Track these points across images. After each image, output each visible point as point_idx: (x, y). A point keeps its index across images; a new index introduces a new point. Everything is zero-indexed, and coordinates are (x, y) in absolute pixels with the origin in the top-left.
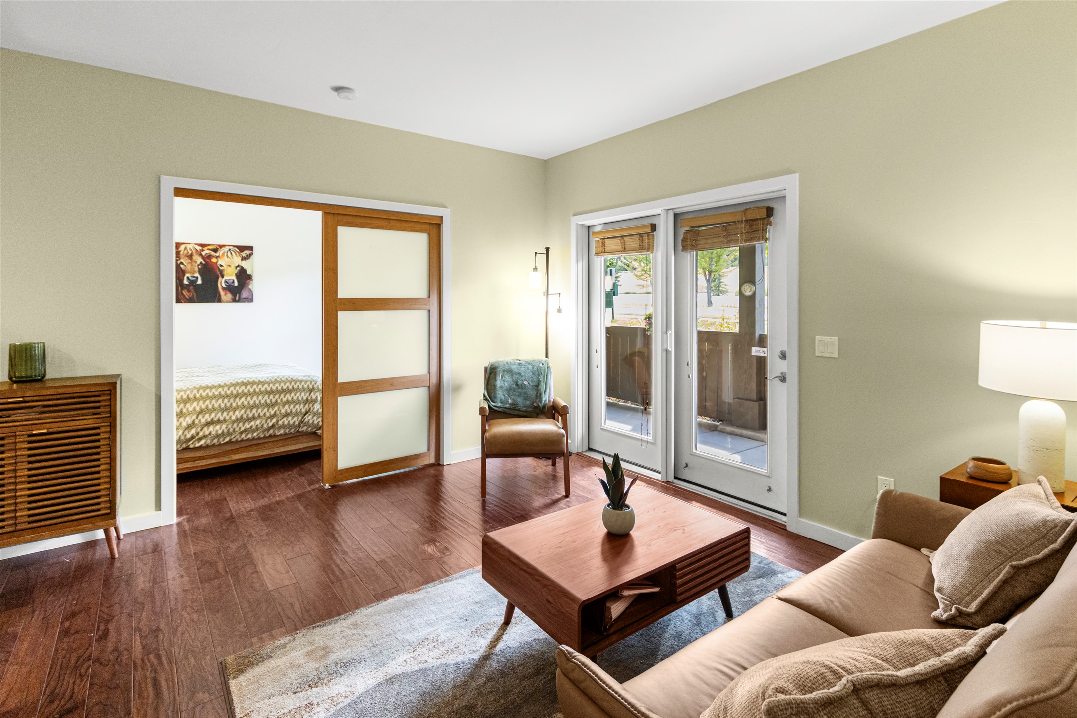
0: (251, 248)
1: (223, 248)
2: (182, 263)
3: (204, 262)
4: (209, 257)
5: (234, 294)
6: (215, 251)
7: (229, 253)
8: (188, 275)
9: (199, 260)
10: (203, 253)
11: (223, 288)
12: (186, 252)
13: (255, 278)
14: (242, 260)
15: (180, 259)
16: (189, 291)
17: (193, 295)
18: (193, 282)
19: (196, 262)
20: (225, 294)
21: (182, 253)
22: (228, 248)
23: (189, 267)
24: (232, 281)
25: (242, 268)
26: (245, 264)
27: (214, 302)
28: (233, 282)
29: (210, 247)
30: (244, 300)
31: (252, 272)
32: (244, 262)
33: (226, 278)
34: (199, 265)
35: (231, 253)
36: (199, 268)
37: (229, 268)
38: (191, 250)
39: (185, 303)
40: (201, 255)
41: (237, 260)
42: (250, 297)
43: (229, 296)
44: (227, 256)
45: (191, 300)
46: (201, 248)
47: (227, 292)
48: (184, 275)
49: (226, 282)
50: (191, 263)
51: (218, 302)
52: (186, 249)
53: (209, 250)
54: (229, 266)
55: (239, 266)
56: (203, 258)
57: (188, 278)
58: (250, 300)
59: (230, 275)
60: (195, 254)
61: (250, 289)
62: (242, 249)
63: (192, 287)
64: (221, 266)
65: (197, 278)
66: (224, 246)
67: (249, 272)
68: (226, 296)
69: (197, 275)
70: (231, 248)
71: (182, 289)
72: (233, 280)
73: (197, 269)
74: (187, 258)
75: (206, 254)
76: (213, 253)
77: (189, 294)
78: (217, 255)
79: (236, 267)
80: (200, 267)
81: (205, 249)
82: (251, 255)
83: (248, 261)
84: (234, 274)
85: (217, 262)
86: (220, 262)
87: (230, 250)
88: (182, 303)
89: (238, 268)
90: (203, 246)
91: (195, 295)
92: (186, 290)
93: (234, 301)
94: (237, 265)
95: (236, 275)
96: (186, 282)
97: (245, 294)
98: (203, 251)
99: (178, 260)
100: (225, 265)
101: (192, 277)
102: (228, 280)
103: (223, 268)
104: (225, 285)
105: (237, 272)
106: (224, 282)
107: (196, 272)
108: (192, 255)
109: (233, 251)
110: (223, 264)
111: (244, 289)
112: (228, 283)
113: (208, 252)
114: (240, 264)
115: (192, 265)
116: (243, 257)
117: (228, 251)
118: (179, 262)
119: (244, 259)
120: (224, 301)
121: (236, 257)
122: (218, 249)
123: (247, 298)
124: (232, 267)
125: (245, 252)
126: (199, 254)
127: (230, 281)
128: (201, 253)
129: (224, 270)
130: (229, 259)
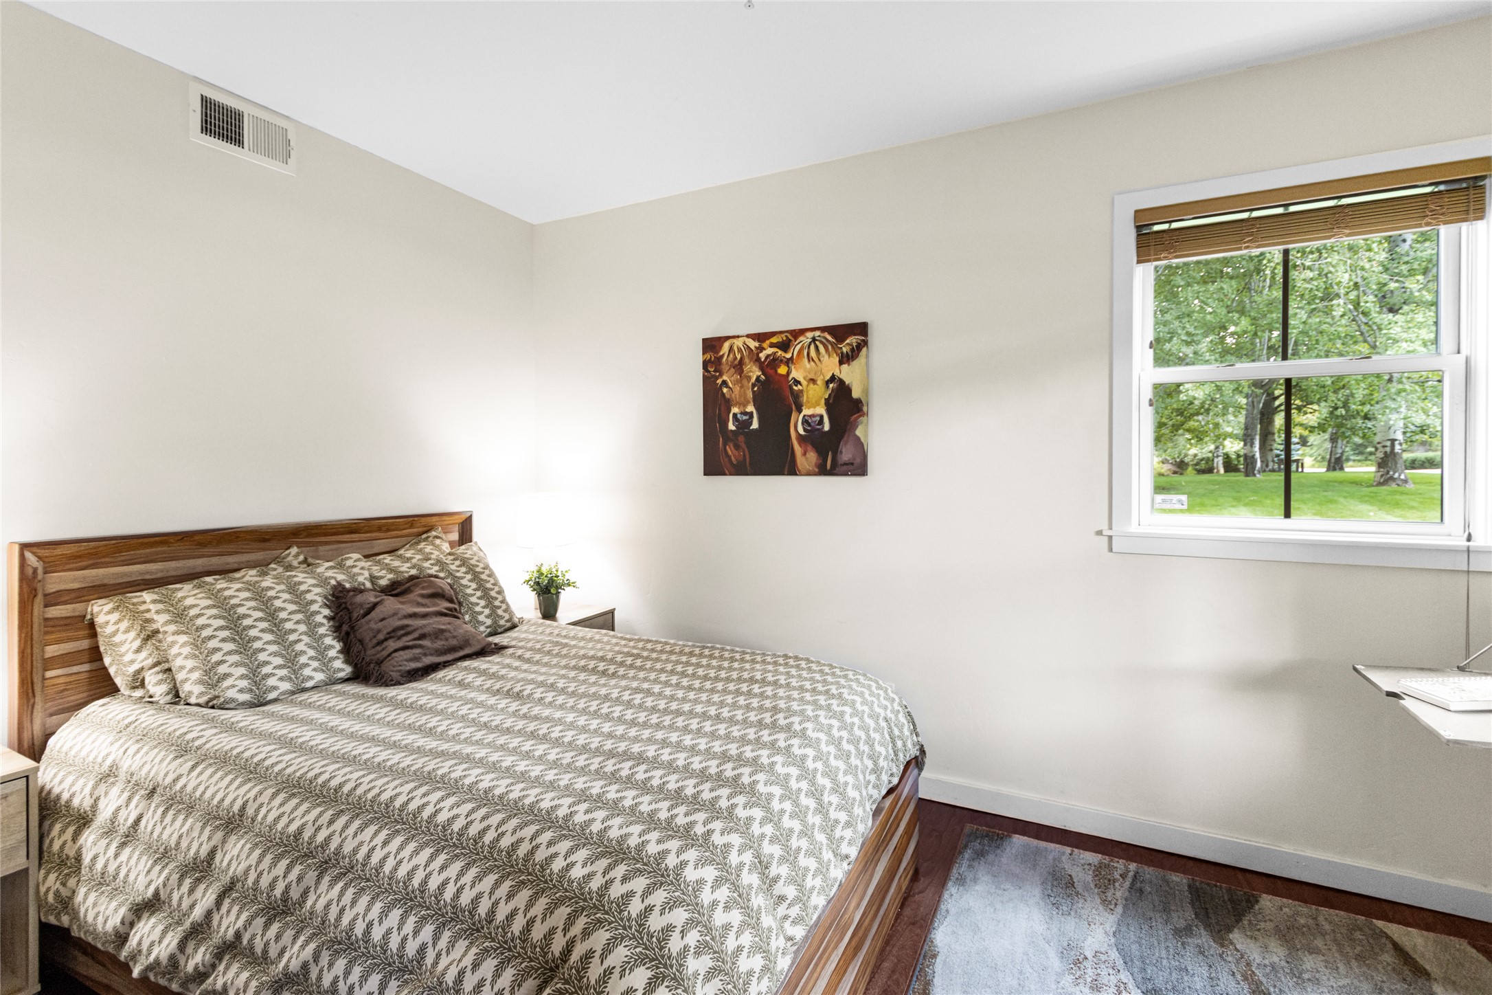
0: (863, 328)
1: (801, 338)
2: (724, 382)
3: (763, 377)
4: (774, 362)
5: (822, 455)
6: (785, 346)
7: (812, 347)
8: (735, 410)
9: (755, 372)
10: (762, 356)
11: (801, 439)
12: (731, 356)
14: (841, 363)
15: (721, 375)
16: (737, 447)
17: (745, 457)
18: (743, 426)
19: (749, 378)
20: (805, 454)
21: (725, 359)
22: (810, 335)
23: (737, 389)
24: (818, 418)
25: (841, 382)
26: (848, 374)
27: (783, 474)
28: (821, 422)
29: (774, 340)
30: (845, 468)
31: (866, 391)
32: (845, 366)
33: (806, 411)
34: (754, 385)
35: (817, 348)
36: (754, 392)
37: (811, 385)
38: (740, 350)
39: (731, 475)
40: (758, 359)
41: (829, 365)
42: (858, 460)
43: (812, 456)
44: (808, 355)
45: (740, 470)
46: (757, 344)
47: (809, 448)
48: (729, 411)
49: (805, 422)
50: (741, 380)
51: (789, 474)
52: (731, 349)
53: (772, 345)
54: (813, 381)
55: (833, 378)
56: (761, 366)
57: (735, 415)
58: (859, 468)
59: (815, 407)
60: (747, 360)
61: (858, 439)
62: (839, 332)
63: (741, 439)
64: (797, 382)
65: (751, 414)
66: (802, 332)
67: (856, 394)
68: (806, 458)
69: (750, 408)
70: (817, 333)
71: (725, 445)
72: (822, 417)
73: (750, 395)
74: (733, 370)
75: (768, 356)
76: (780, 353)
77: (736, 453)
78: (788, 356)
79: (827, 383)
80: (756, 389)
81: (765, 345)
82: (861, 346)
83: (855, 363)
84: (823, 402)
85: (788, 373)
86: (795, 374)
87: (814, 339)
88: (725, 474)
89: (831, 386)
90: (761, 337)
91: (748, 457)
92: (731, 445)
93: (822, 471)
94: (828, 377)
95: (827, 400)
96: (731, 427)
97: (846, 454)
98: (761, 349)
99: (717, 378)
100: (804, 378)
101: (741, 413)
102: (810, 416)
103: (799, 387)
104: (805, 430)
105: (830, 395)
106: (803, 424)
107: (748, 402)
108: (741, 362)
109: (821, 342)
110: (800, 378)
111: (845, 438)
112: (809, 424)
113: (770, 351)
114: (837, 373)
115: (741, 387)
116: (842, 353)
117: (810, 343)
118: (719, 381)
119: (845, 359)
120: (803, 471)
121: (826, 357)
122: (790, 340)
123: (852, 464)
124: (818, 382)
125: (848, 341)
126: (755, 357)
127: (814, 419)
128: (758, 354)
129: (801, 391)
130: (812, 363)
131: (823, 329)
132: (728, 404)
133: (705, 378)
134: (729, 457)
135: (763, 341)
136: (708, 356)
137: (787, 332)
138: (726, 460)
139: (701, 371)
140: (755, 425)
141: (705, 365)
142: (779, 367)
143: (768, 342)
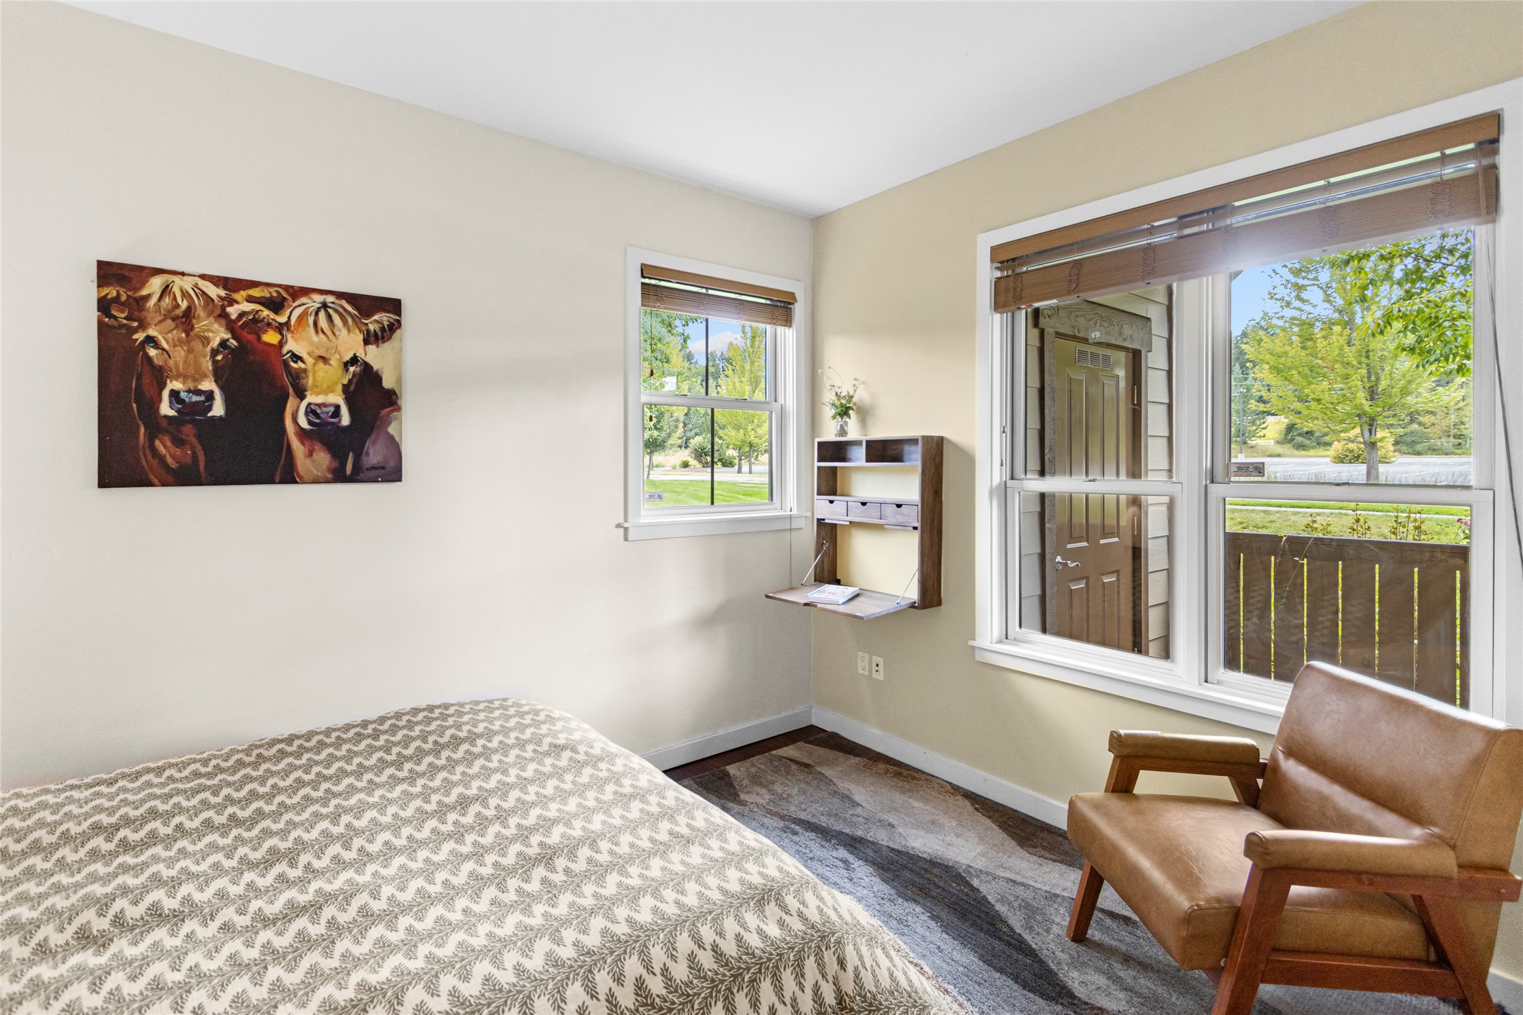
0: (394, 306)
1: (303, 300)
2: (150, 340)
3: (233, 343)
4: (256, 324)
5: (338, 456)
6: (276, 305)
7: (322, 314)
8: (174, 385)
9: (218, 334)
10: (233, 311)
11: (302, 434)
12: (167, 301)
13: (408, 402)
14: (366, 342)
15: (143, 326)
16: (179, 442)
17: (195, 457)
18: (192, 411)
19: (206, 341)
20: (310, 454)
21: (152, 302)
22: (318, 298)
23: (179, 354)
24: (332, 409)
25: (367, 367)
26: (374, 356)
27: (270, 481)
28: (336, 414)
29: (256, 292)
30: (373, 473)
31: (399, 380)
32: (372, 348)
33: (311, 398)
34: (214, 353)
35: (329, 317)
36: (215, 362)
37: (321, 365)
38: (185, 294)
39: (164, 484)
40: (224, 315)
41: (350, 342)
42: (392, 464)
43: (323, 458)
44: (315, 324)
45: (185, 477)
46: (223, 293)
47: (318, 446)
48: (162, 386)
49: (310, 411)
50: (188, 341)
51: (283, 482)
52: (166, 290)
53: (250, 299)
54: (324, 359)
55: (354, 360)
56: (231, 325)
57: (174, 394)
58: (391, 472)
59: (326, 393)
60: (201, 312)
61: (391, 438)
62: (365, 305)
63: (188, 431)
64: (297, 358)
65: (210, 396)
66: (306, 291)
67: (387, 383)
68: (311, 460)
69: (208, 385)
70: (330, 299)
71: (152, 436)
72: (338, 407)
73: (208, 365)
74: (169, 323)
75: (243, 314)
76: (266, 313)
77: (178, 452)
78: (282, 319)
79: (346, 365)
80: (219, 357)
81: (237, 296)
82: (394, 327)
83: (386, 346)
84: (340, 388)
85: (281, 344)
86: (291, 345)
87: (325, 306)
88: (150, 484)
89: (352, 369)
90: (230, 284)
91: (201, 456)
92: (166, 438)
93: (339, 476)
94: (347, 357)
95: (346, 388)
96: (166, 409)
97: (374, 454)
98: (232, 302)
99: (135, 331)
100: (309, 354)
101: (189, 391)
102: (319, 405)
103: (300, 364)
104: (310, 423)
105: (350, 381)
106: (307, 414)
107: (204, 376)
108: (189, 313)
109: (336, 311)
110: (300, 350)
111: (373, 437)
112: (317, 415)
113: (248, 307)
114: (360, 354)
115: (190, 351)
116: (368, 331)
117: (319, 309)
118: (140, 336)
119: (372, 339)
120: (306, 477)
121: (344, 331)
122: (284, 299)
123: (383, 468)
124: (332, 362)
125: (376, 317)
126: (218, 311)
127: (325, 409)
128: (223, 308)
129: (305, 371)
130: (322, 336)
131: (340, 295)
132: (159, 376)
133: (102, 327)
134: (162, 459)
135: (236, 291)
136: (111, 292)
137: (280, 286)
138: (155, 463)
139: (93, 315)
140: (218, 409)
141: (104, 306)
142: (265, 332)
143: (243, 293)
